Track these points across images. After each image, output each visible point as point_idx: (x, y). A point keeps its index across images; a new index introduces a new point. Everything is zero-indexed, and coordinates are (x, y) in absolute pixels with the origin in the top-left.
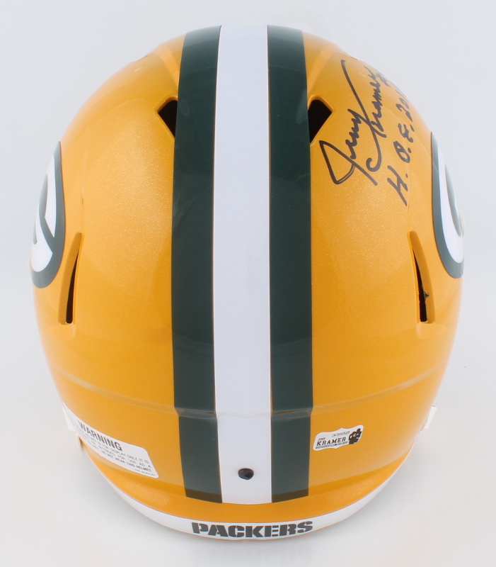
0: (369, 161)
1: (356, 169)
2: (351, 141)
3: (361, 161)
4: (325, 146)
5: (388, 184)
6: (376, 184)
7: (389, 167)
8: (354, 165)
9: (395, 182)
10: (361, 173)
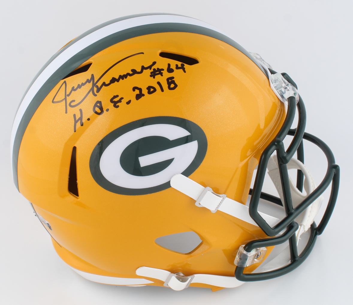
0: (74, 101)
1: (64, 101)
2: (75, 88)
3: (69, 99)
4: (64, 84)
5: (73, 117)
6: (66, 112)
7: (81, 110)
8: (65, 99)
9: (77, 118)
10: (65, 104)
